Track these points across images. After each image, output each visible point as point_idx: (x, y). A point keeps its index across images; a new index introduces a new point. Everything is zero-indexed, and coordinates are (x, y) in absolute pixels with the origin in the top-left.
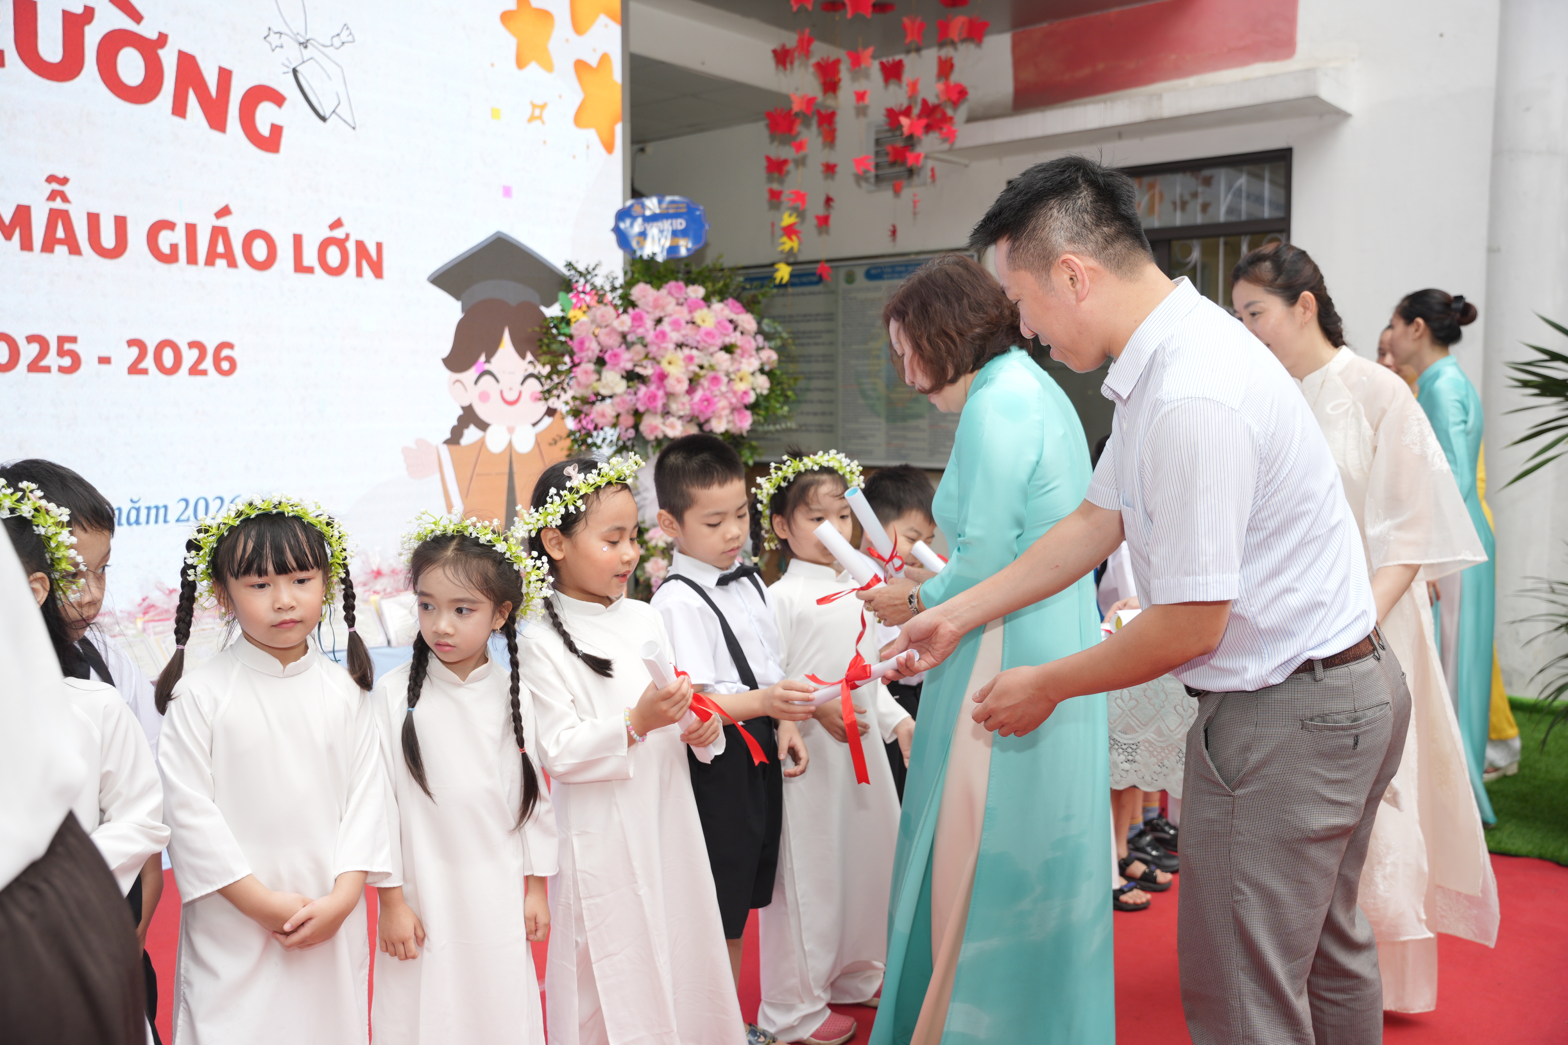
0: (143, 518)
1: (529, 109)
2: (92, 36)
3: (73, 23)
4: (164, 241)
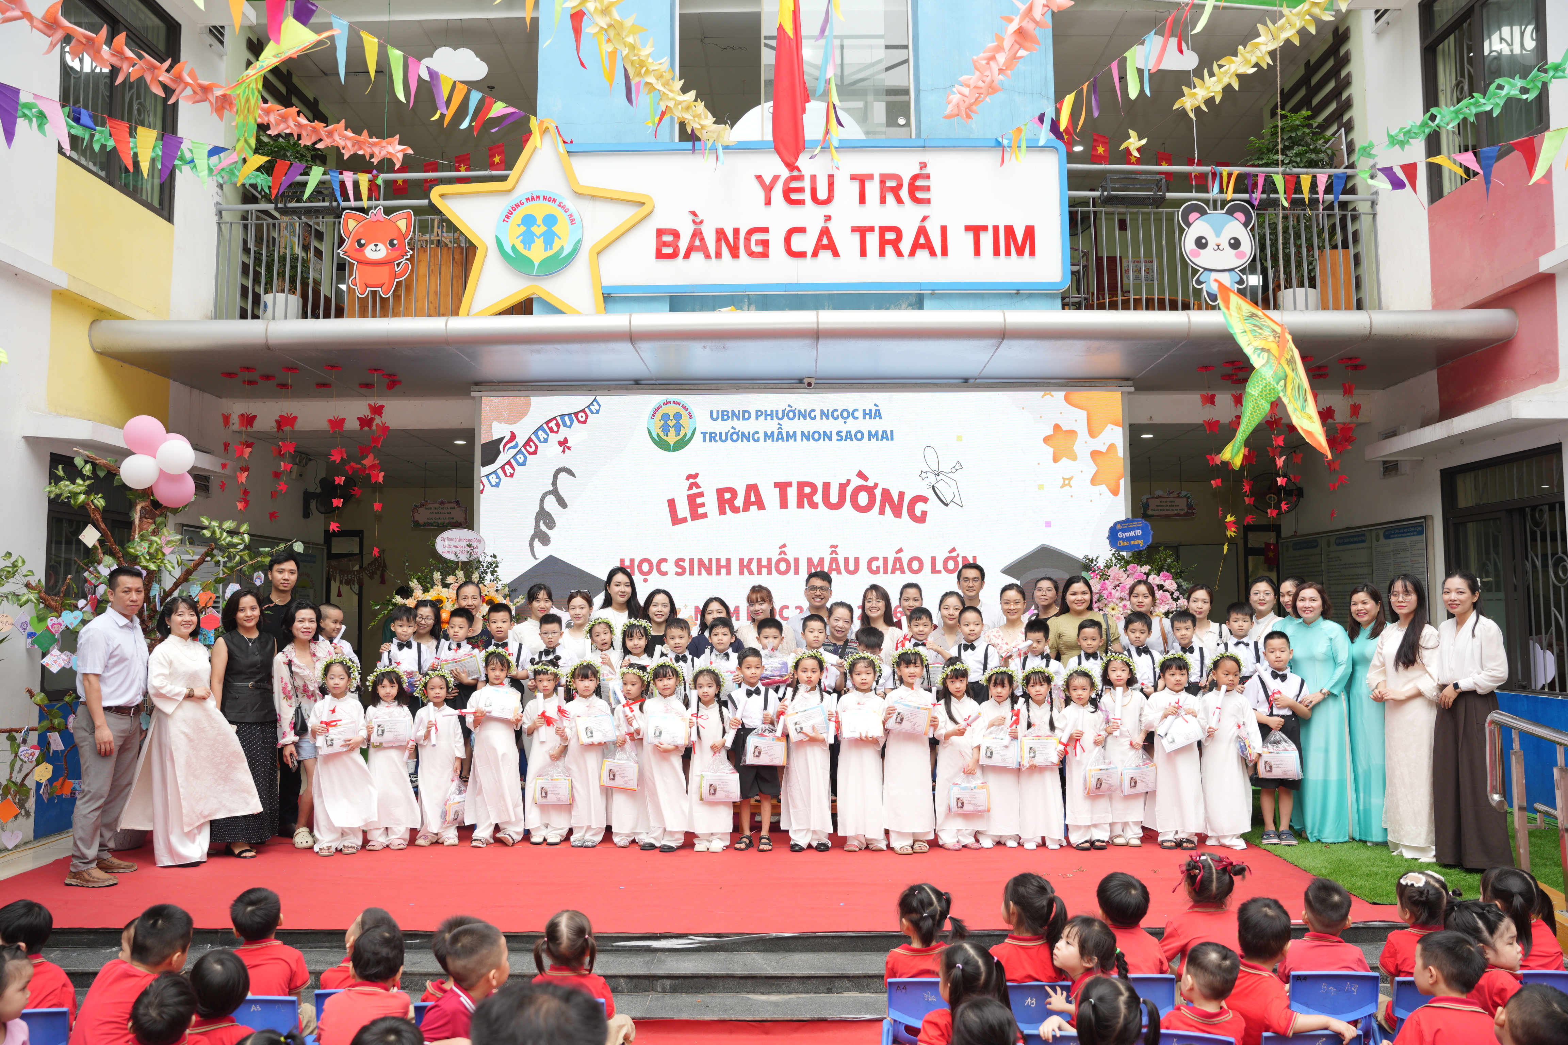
1: (1062, 481)
2: (849, 490)
3: (843, 487)
4: (874, 565)
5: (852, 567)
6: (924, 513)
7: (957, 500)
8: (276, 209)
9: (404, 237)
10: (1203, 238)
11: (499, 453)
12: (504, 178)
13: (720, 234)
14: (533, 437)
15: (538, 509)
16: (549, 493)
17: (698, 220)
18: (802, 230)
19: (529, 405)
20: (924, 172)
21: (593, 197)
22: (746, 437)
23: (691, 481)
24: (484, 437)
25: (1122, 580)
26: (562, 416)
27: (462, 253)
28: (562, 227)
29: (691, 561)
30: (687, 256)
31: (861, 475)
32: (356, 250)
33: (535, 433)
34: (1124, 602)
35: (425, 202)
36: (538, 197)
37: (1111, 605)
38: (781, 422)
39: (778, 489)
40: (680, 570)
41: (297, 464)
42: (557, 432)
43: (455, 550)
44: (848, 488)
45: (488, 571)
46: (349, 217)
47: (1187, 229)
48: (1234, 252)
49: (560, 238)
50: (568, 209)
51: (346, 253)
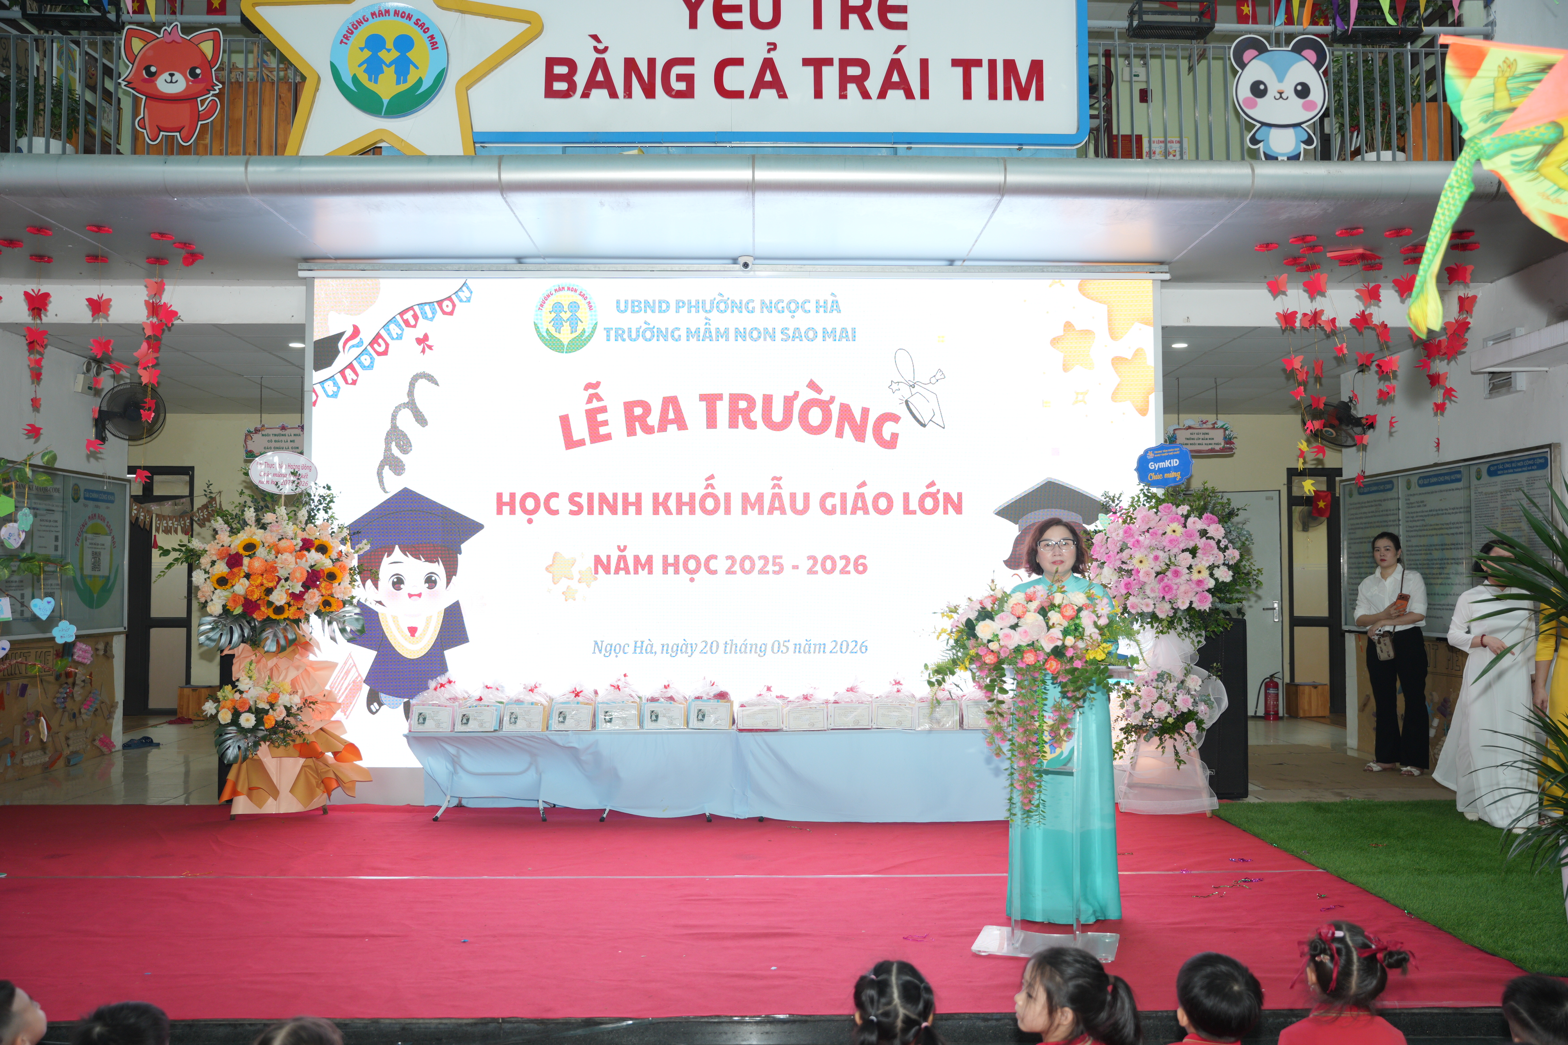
0: (812, 650)
1: (1074, 396)
2: (797, 405)
3: (789, 402)
4: (829, 503)
5: (800, 506)
6: (895, 436)
7: (937, 419)
8: (25, 16)
9: (211, 64)
10: (1262, 83)
11: (337, 352)
13: (630, 65)
14: (383, 333)
15: (388, 427)
16: (405, 405)
17: (600, 47)
18: (739, 62)
19: (378, 289)
21: (462, 13)
22: (662, 335)
23: (591, 391)
24: (319, 333)
25: (1153, 523)
26: (421, 305)
27: (290, 90)
28: (420, 52)
29: (590, 496)
30: (585, 95)
31: (812, 385)
32: (144, 80)
33: (385, 326)
34: (1155, 553)
35: (236, 17)
36: (387, 12)
37: (1138, 556)
38: (708, 315)
39: (704, 403)
40: (575, 508)
41: (84, 373)
42: (415, 326)
43: (276, 479)
44: (795, 402)
45: (321, 507)
46: (131, 34)
47: (1240, 71)
48: (1302, 101)
49: (417, 68)
50: (428, 29)
51: (129, 83)
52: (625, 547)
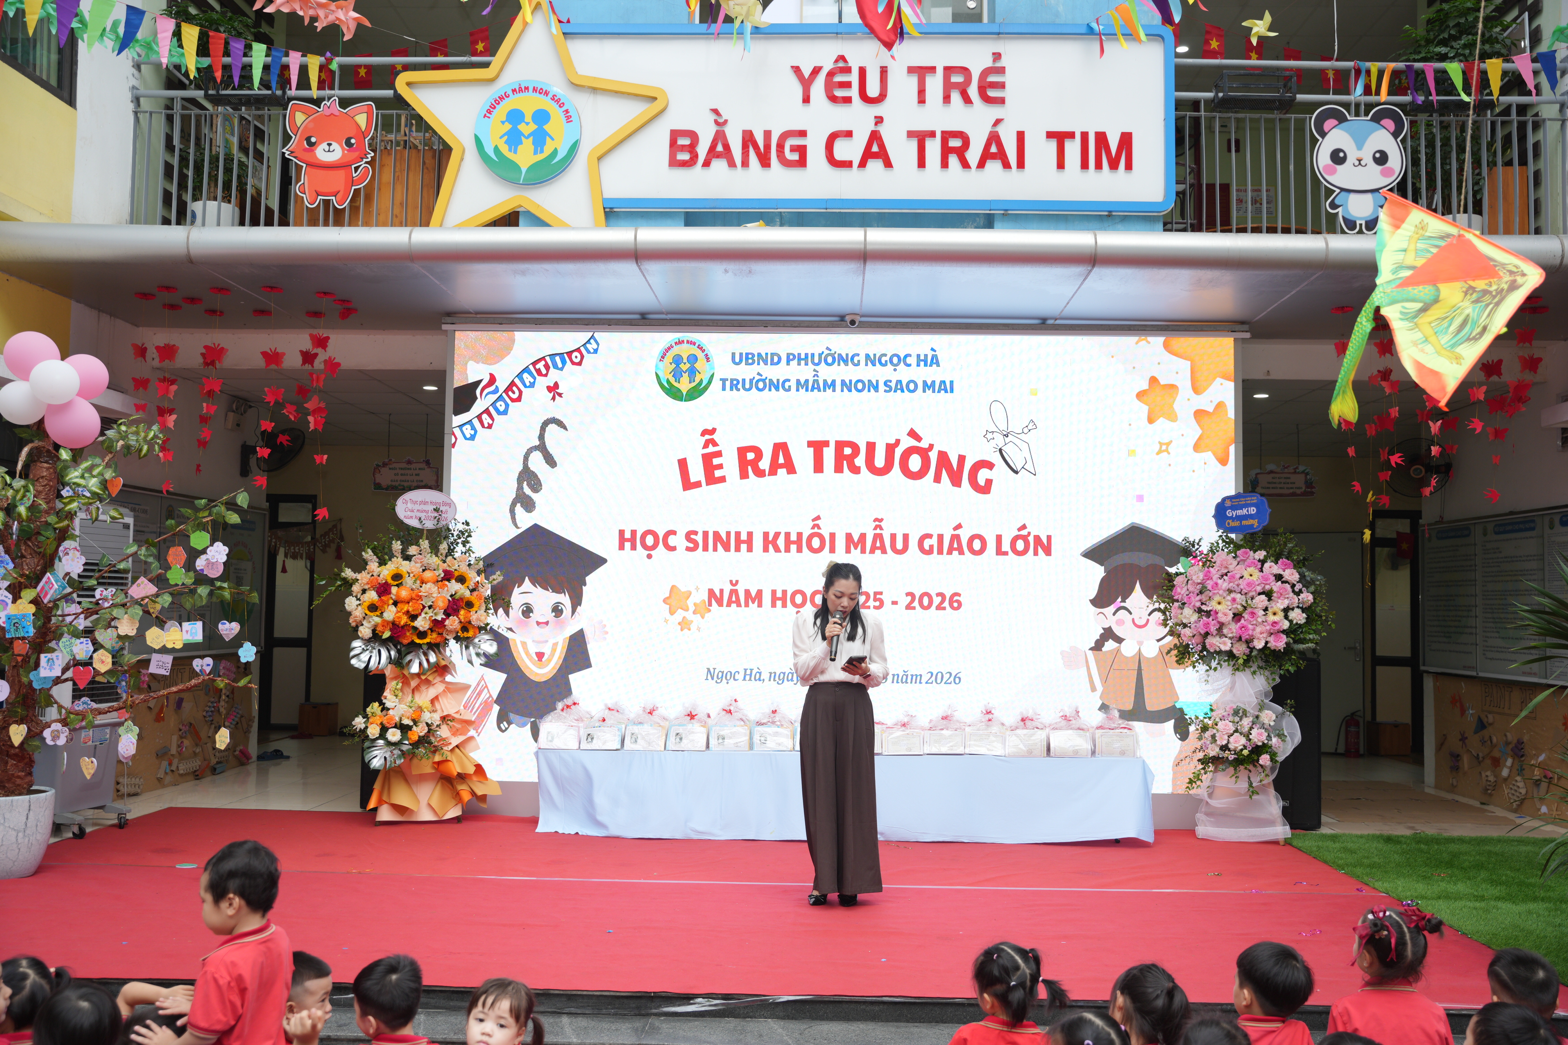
0: (909, 680)
1: (1158, 446)
2: (898, 452)
3: (890, 449)
4: (927, 544)
5: (899, 545)
6: (989, 482)
7: (1029, 466)
8: (207, 97)
9: (364, 135)
10: (1342, 151)
11: (475, 398)
12: (486, 65)
13: (748, 137)
14: (517, 381)
15: (521, 467)
16: (535, 448)
17: (721, 120)
18: (849, 134)
19: (513, 341)
20: (998, 65)
21: (594, 90)
22: (775, 386)
23: (707, 437)
24: (458, 381)
25: (1231, 568)
26: (552, 356)
27: (434, 157)
28: (556, 125)
29: (706, 534)
30: (707, 164)
31: (913, 434)
32: (305, 150)
33: (520, 375)
34: (1233, 595)
35: (390, 93)
36: (527, 88)
37: (1217, 598)
38: (817, 368)
39: (812, 449)
40: (691, 545)
41: (233, 411)
42: (546, 375)
43: (419, 515)
44: (896, 450)
45: (459, 541)
46: (296, 108)
47: (1321, 139)
48: (1380, 168)
49: (552, 139)
50: (563, 104)
51: (292, 152)
52: (737, 582)
